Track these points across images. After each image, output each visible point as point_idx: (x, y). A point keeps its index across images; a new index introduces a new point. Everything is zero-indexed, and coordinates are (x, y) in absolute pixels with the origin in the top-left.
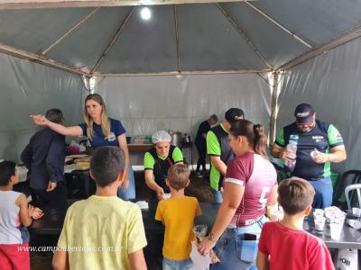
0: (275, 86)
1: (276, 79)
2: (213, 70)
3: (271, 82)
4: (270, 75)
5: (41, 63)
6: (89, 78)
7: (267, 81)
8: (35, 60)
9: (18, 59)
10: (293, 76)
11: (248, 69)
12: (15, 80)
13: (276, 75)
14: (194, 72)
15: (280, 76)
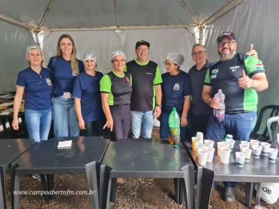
0: (200, 39)
1: (201, 33)
2: (148, 25)
3: (197, 36)
4: (196, 30)
6: (37, 32)
7: (193, 35)
10: (215, 31)
11: (177, 25)
13: (201, 29)
14: (131, 27)
15: (204, 30)
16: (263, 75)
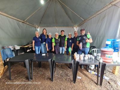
0: (76, 30)
3: (75, 29)
4: (75, 28)
5: (25, 23)
6: (38, 28)
8: (23, 22)
9: (19, 22)
10: (79, 28)
12: (18, 26)
13: (76, 28)
16: (91, 39)
